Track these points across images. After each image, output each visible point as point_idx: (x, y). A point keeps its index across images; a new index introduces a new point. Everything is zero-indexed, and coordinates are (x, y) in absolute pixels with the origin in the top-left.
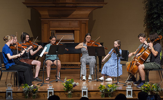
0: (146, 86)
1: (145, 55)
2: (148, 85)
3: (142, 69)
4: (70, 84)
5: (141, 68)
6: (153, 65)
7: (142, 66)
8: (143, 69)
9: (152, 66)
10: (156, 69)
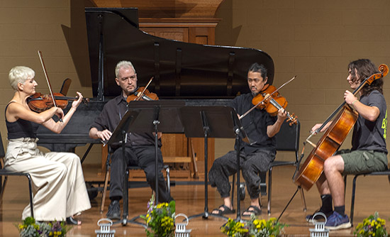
0: (372, 225)
1: (340, 126)
2: (378, 222)
3: (335, 172)
4: (166, 218)
5: (334, 169)
6: (367, 158)
7: (334, 163)
8: (340, 171)
9: (366, 160)
10: (377, 171)
